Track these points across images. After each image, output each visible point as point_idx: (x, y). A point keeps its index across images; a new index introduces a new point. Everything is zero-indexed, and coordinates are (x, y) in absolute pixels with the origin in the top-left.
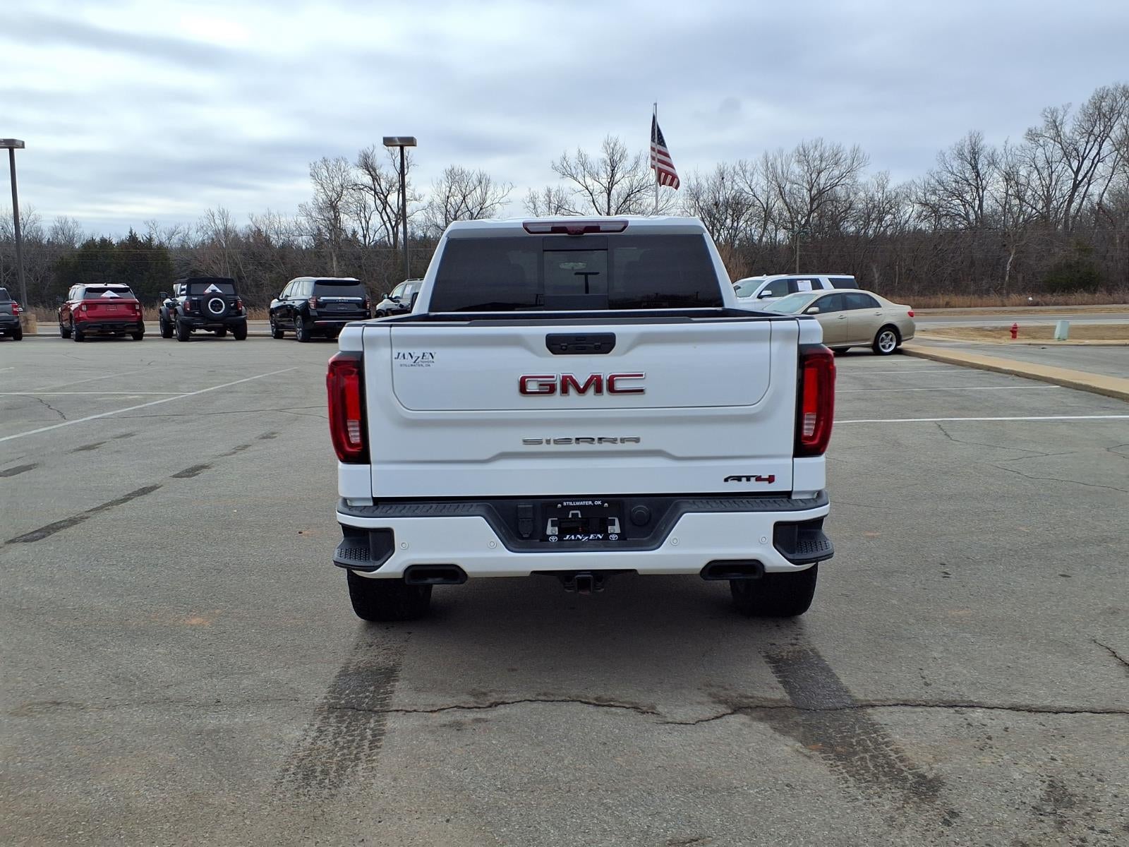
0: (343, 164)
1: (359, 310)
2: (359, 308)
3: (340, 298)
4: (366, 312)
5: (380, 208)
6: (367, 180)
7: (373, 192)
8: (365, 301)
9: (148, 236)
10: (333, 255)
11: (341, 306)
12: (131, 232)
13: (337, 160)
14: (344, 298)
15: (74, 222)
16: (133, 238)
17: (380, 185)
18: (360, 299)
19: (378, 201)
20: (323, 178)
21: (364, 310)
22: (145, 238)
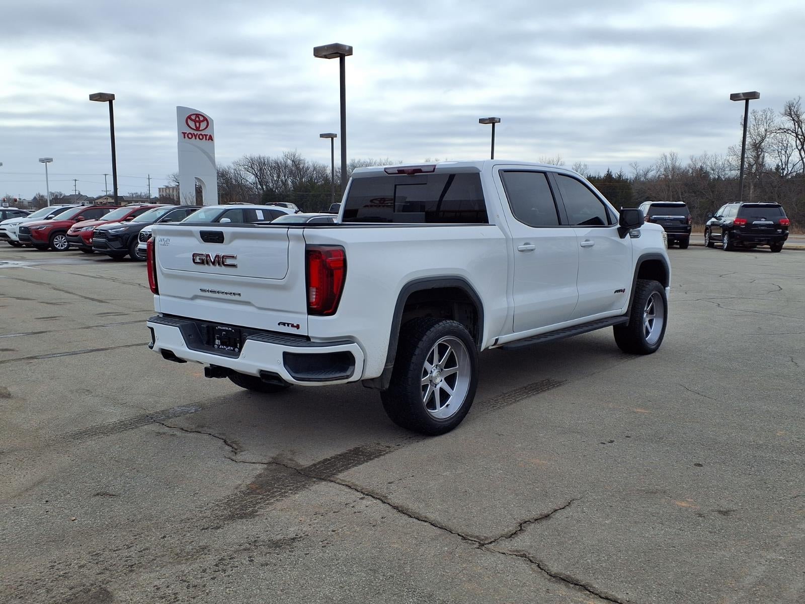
0: (769, 114)
1: (682, 225)
2: (682, 224)
3: (667, 216)
4: (687, 227)
5: (800, 147)
6: (790, 125)
7: (794, 134)
8: (687, 219)
9: (619, 174)
10: (751, 184)
11: (667, 222)
12: (608, 171)
13: (765, 111)
14: (670, 216)
15: (585, 165)
16: (609, 176)
17: (801, 129)
18: (684, 217)
19: (798, 141)
20: (752, 125)
21: (686, 225)
22: (617, 175)
